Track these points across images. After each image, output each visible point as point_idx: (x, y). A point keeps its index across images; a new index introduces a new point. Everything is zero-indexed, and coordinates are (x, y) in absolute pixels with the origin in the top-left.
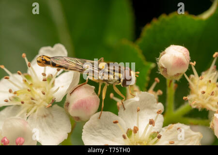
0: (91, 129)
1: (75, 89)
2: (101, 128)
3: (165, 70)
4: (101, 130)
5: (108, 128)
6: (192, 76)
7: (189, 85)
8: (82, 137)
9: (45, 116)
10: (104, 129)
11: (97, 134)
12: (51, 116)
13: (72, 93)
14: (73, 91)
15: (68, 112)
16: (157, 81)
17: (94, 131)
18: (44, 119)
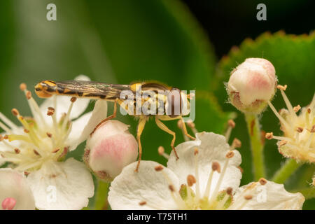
0: (124, 189)
1: (98, 126)
2: (139, 188)
3: (237, 95)
4: (140, 190)
5: (151, 187)
6: (283, 110)
7: (280, 126)
8: (109, 197)
9: (54, 176)
10: (145, 189)
11: (133, 196)
12: (64, 175)
13: (93, 132)
14: (95, 129)
15: (89, 166)
16: (231, 125)
17: (128, 190)
18: (53, 180)
